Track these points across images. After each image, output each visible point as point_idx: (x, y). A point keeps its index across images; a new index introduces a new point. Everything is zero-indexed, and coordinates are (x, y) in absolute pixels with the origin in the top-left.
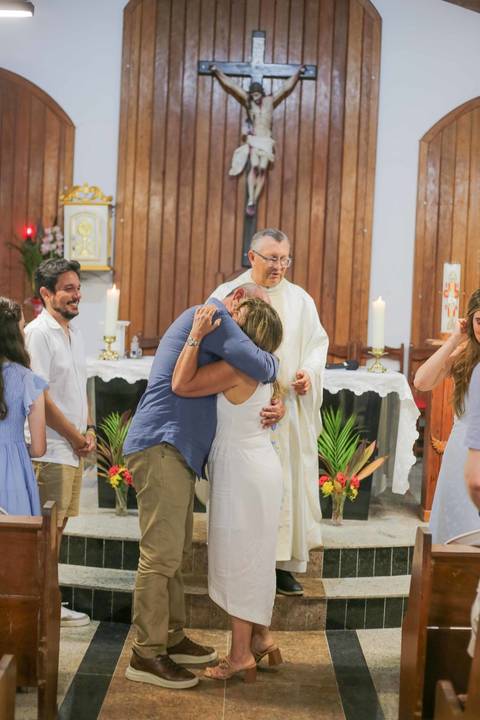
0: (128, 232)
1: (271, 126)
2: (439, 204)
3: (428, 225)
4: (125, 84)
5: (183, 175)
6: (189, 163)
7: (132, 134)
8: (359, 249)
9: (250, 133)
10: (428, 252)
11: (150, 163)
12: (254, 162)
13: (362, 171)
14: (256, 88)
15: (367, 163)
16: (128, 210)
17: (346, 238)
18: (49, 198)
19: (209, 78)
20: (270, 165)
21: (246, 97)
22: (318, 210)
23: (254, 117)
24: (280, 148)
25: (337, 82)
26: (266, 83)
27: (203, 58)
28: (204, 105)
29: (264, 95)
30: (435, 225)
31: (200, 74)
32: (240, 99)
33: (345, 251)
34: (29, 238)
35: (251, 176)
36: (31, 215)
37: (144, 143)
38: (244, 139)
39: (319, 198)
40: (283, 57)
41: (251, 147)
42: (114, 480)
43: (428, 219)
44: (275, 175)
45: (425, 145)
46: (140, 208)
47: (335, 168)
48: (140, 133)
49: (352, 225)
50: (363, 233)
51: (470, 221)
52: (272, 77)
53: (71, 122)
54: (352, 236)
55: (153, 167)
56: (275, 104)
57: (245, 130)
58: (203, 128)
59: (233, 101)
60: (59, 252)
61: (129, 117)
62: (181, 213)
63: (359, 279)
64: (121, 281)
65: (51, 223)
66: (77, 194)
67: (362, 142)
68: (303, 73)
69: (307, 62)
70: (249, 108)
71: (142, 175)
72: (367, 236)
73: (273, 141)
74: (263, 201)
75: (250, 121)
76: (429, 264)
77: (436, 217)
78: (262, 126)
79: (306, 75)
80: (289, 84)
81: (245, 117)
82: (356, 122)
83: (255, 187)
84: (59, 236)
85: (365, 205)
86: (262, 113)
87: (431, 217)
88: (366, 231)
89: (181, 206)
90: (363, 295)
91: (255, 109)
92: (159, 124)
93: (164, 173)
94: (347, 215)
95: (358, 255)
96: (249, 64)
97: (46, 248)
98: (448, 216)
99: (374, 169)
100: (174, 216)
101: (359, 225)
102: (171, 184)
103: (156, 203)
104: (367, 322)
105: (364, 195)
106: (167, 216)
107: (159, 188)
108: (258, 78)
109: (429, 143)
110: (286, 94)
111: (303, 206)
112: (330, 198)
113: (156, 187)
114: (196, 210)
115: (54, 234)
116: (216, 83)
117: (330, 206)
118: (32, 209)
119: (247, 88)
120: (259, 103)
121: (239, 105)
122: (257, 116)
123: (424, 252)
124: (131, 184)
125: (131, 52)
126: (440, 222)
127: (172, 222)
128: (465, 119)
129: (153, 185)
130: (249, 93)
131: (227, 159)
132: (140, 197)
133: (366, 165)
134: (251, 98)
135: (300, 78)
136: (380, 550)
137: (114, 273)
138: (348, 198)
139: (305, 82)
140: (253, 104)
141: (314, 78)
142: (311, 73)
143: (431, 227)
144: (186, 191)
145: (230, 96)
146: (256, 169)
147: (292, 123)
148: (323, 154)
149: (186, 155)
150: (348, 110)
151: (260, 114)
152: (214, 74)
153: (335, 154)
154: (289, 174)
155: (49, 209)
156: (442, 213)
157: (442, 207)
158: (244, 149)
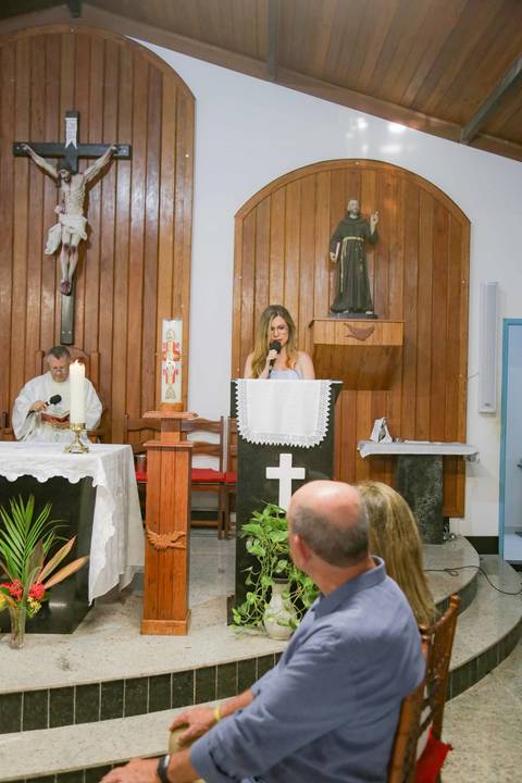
2: (255, 279)
3: (245, 300)
5: (2, 256)
9: (63, 212)
12: (66, 240)
13: (178, 248)
14: (64, 166)
19: (25, 160)
21: (56, 176)
23: (64, 195)
24: (97, 228)
30: (252, 300)
31: (15, 155)
35: (63, 255)
41: (62, 225)
43: (245, 294)
44: (92, 254)
45: (240, 221)
49: (169, 302)
50: (181, 309)
51: (286, 294)
52: (87, 158)
54: (170, 312)
67: (178, 220)
68: (116, 152)
69: (121, 142)
70: (59, 186)
72: (184, 312)
73: (85, 221)
77: (252, 292)
78: (72, 204)
79: (120, 154)
83: (68, 266)
86: (71, 191)
87: (247, 291)
88: (183, 307)
91: (65, 187)
94: (164, 292)
98: (265, 289)
99: (190, 246)
101: (176, 301)
109: (244, 218)
117: (148, 284)
120: (69, 181)
123: (241, 326)
126: (257, 296)
133: (182, 242)
134: (60, 177)
135: (114, 157)
139: (120, 162)
140: (63, 182)
141: (130, 158)
142: (125, 153)
143: (248, 301)
146: (68, 246)
148: (140, 233)
150: (163, 189)
151: (69, 192)
152: (27, 154)
156: (258, 287)
157: (257, 282)
158: (57, 228)
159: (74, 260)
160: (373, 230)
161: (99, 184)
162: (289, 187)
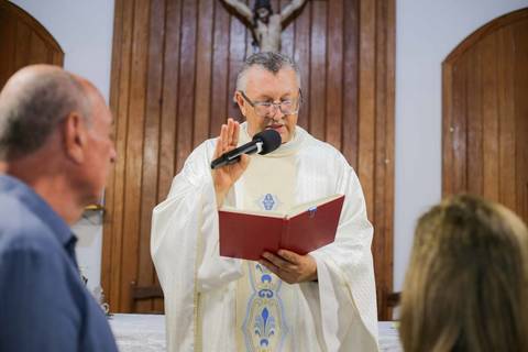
1: (280, 46)
2: (467, 131)
3: (457, 154)
5: (182, 104)
6: (189, 91)
7: (126, 60)
8: (380, 182)
11: (146, 92)
13: (380, 96)
14: (262, 4)
17: (366, 170)
21: (251, 15)
22: (334, 140)
23: (261, 36)
25: (350, 3)
28: (205, 29)
30: (464, 155)
32: (243, 19)
37: (139, 68)
39: (333, 126)
43: (456, 147)
45: (449, 67)
47: (351, 95)
48: (135, 58)
49: (372, 155)
50: (385, 165)
51: (502, 149)
53: (59, 47)
54: (372, 167)
55: (149, 95)
56: (284, 25)
57: (251, 52)
59: (236, 23)
61: (123, 41)
63: (382, 216)
64: (112, 222)
67: (380, 64)
70: (254, 28)
71: (137, 105)
72: (389, 169)
75: (256, 43)
77: (464, 146)
78: (270, 47)
80: (298, 3)
81: (251, 40)
82: (373, 44)
85: (386, 133)
87: (458, 143)
88: (387, 161)
89: (180, 137)
90: (387, 234)
91: (262, 28)
92: (156, 49)
93: (161, 102)
94: (366, 145)
95: (380, 190)
98: (478, 144)
99: (394, 94)
100: (173, 149)
101: (380, 156)
102: (169, 114)
104: (392, 264)
105: (384, 122)
106: (164, 148)
107: (156, 118)
109: (454, 65)
110: (295, 15)
112: (347, 126)
113: (153, 117)
117: (347, 135)
120: (266, 22)
121: (243, 27)
122: (264, 36)
123: (454, 184)
124: (124, 114)
126: (470, 150)
127: (170, 155)
128: (490, 39)
129: (149, 116)
130: (255, 10)
131: (231, 85)
132: (136, 131)
133: (385, 91)
134: (257, 17)
137: (105, 212)
138: (366, 127)
139: (315, 3)
140: (259, 22)
143: (459, 156)
144: (185, 123)
145: (233, 18)
148: (338, 79)
149: (186, 82)
150: (363, 32)
151: (268, 33)
153: (350, 77)
156: (471, 140)
157: (471, 134)
161: (291, 25)
162: (501, 30)
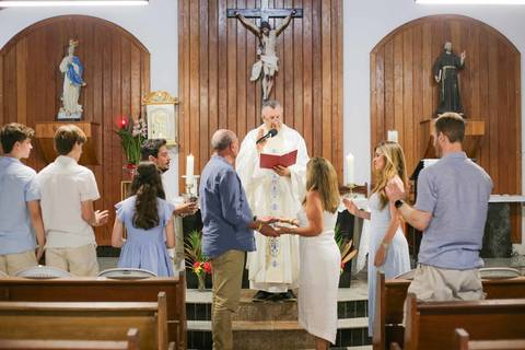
0: (187, 120)
1: (276, 49)
2: (385, 92)
3: (378, 106)
4: (180, 25)
5: (220, 82)
6: (224, 74)
7: (187, 57)
8: (335, 124)
9: (262, 54)
10: (379, 124)
11: (199, 75)
12: (266, 72)
13: (334, 73)
14: (265, 25)
15: (337, 68)
16: (186, 106)
17: (327, 117)
18: (135, 100)
19: (234, 20)
20: (276, 72)
21: (259, 31)
22: (308, 100)
24: (282, 63)
25: (316, 18)
26: (271, 21)
27: (230, 7)
28: (232, 36)
29: (270, 29)
30: (383, 106)
31: (228, 17)
32: (255, 32)
33: (326, 126)
34: (123, 127)
35: (264, 80)
36: (124, 113)
37: (195, 62)
38: (259, 57)
39: (308, 92)
40: (281, 4)
41: (263, 63)
42: (197, 270)
43: (378, 102)
44: (279, 79)
45: (374, 56)
46: (194, 104)
47: (317, 73)
48: (192, 56)
49: (330, 109)
50: (337, 113)
51: (405, 102)
52: (274, 17)
53: (147, 51)
54: (330, 116)
55: (201, 78)
56: (277, 34)
57: (259, 52)
58: (232, 51)
60: (144, 135)
61: (184, 47)
62: (220, 106)
63: (336, 143)
64: (184, 151)
65: (137, 116)
66: (154, 97)
67: (334, 55)
68: (294, 14)
69: (296, 7)
70: (261, 38)
71: (194, 84)
72: (340, 116)
73: (277, 59)
74: (273, 96)
75: (262, 46)
76: (380, 131)
77: (383, 101)
78: (270, 49)
80: (285, 21)
81: (258, 44)
82: (329, 42)
83: (267, 88)
84: (144, 125)
85: (338, 95)
86: (269, 41)
87: (380, 100)
88: (339, 112)
89: (220, 101)
90: (339, 153)
91: (265, 39)
92: (203, 50)
93: (208, 81)
94: (326, 103)
95: (335, 128)
96: (259, 10)
97: (135, 132)
98: (391, 100)
99: (342, 72)
100: (216, 108)
101: (335, 108)
102: (213, 87)
103: (204, 101)
104: (343, 170)
105: (336, 89)
106: (211, 109)
107: (206, 91)
108: (265, 19)
109: (376, 54)
110: (284, 28)
111: (298, 98)
112: (315, 91)
113: (204, 90)
114: (230, 104)
115: (140, 124)
116: (239, 22)
117: (315, 97)
118: (125, 108)
119: (259, 25)
120: (268, 35)
122: (266, 43)
123: (377, 123)
124: (188, 89)
125: (184, 5)
126: (386, 104)
127: (215, 112)
128: (398, 38)
129: (202, 89)
130: (261, 28)
131: (248, 71)
132: (194, 97)
133: (337, 70)
134: (262, 32)
135: (293, 17)
136: (358, 301)
137: (179, 146)
138: (326, 91)
139: (295, 19)
140: (263, 35)
141: (302, 17)
142: (299, 14)
143: (381, 107)
144: (223, 92)
146: (267, 76)
147: (288, 45)
148: (309, 64)
149: (222, 70)
150: (324, 36)
152: (237, 17)
153: (316, 64)
154: (288, 79)
155: (136, 107)
156: (387, 98)
157: (387, 95)
158: (259, 64)
159: (271, 84)
160: (462, 62)
162: (405, 33)
